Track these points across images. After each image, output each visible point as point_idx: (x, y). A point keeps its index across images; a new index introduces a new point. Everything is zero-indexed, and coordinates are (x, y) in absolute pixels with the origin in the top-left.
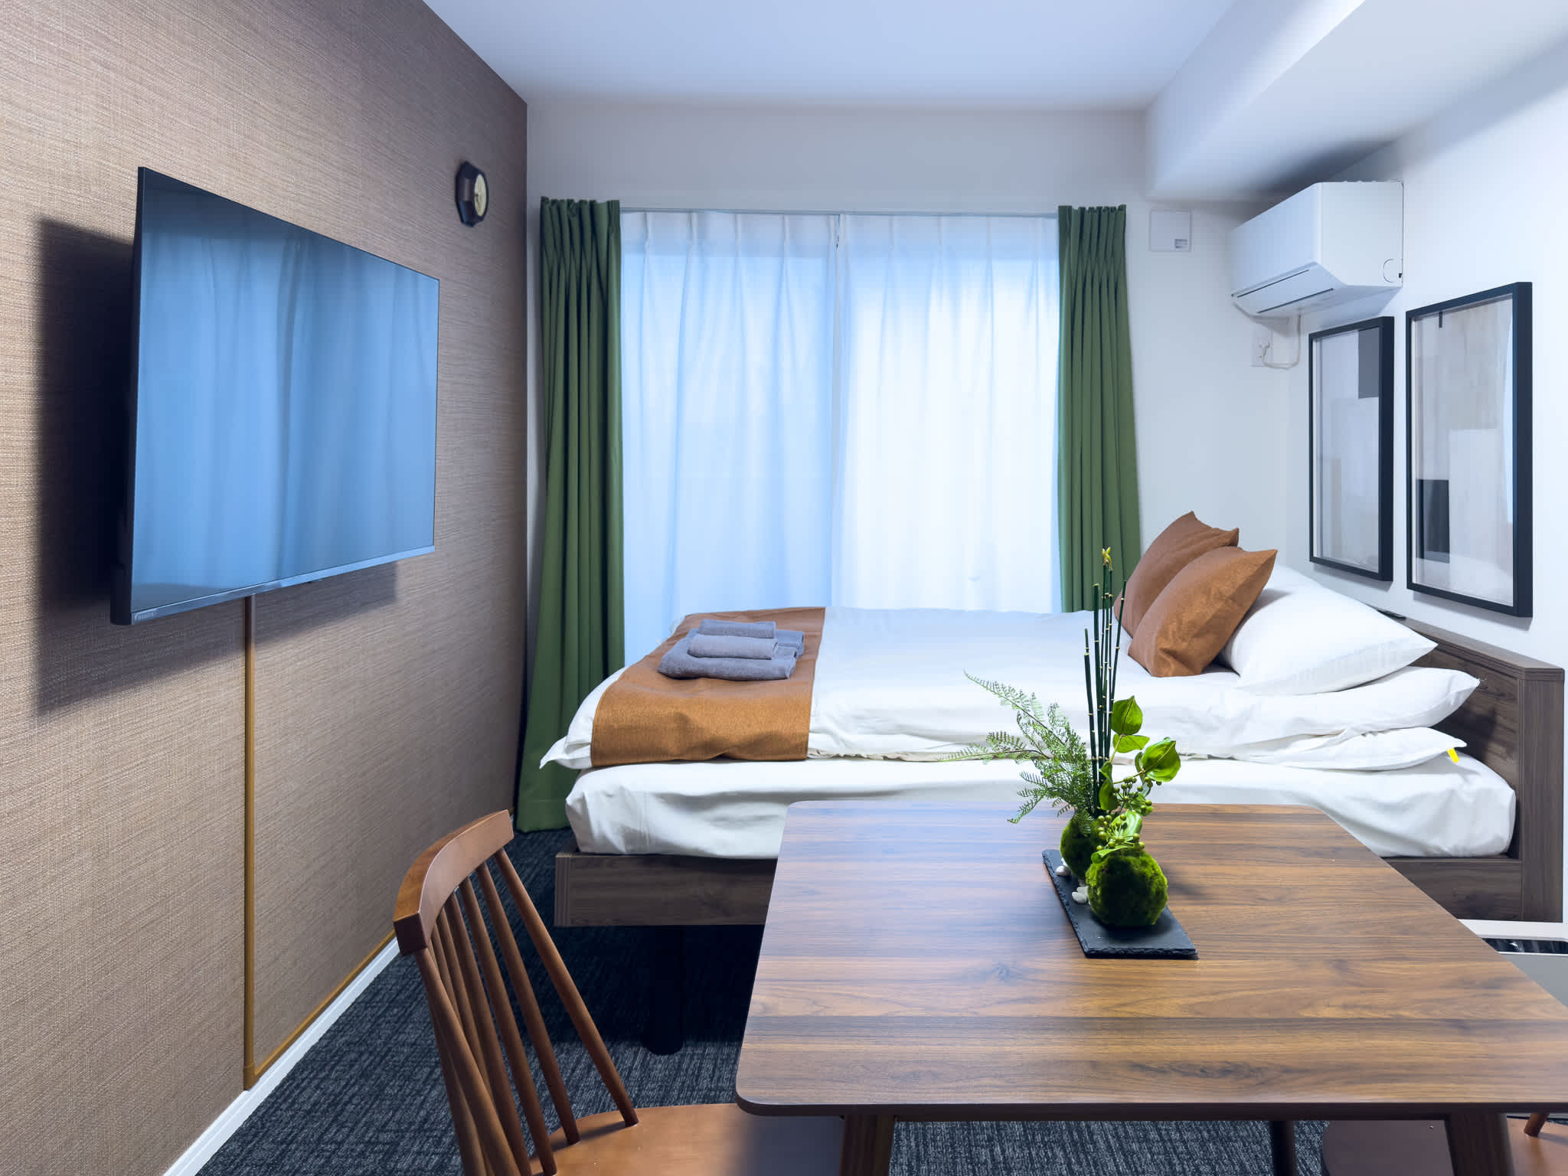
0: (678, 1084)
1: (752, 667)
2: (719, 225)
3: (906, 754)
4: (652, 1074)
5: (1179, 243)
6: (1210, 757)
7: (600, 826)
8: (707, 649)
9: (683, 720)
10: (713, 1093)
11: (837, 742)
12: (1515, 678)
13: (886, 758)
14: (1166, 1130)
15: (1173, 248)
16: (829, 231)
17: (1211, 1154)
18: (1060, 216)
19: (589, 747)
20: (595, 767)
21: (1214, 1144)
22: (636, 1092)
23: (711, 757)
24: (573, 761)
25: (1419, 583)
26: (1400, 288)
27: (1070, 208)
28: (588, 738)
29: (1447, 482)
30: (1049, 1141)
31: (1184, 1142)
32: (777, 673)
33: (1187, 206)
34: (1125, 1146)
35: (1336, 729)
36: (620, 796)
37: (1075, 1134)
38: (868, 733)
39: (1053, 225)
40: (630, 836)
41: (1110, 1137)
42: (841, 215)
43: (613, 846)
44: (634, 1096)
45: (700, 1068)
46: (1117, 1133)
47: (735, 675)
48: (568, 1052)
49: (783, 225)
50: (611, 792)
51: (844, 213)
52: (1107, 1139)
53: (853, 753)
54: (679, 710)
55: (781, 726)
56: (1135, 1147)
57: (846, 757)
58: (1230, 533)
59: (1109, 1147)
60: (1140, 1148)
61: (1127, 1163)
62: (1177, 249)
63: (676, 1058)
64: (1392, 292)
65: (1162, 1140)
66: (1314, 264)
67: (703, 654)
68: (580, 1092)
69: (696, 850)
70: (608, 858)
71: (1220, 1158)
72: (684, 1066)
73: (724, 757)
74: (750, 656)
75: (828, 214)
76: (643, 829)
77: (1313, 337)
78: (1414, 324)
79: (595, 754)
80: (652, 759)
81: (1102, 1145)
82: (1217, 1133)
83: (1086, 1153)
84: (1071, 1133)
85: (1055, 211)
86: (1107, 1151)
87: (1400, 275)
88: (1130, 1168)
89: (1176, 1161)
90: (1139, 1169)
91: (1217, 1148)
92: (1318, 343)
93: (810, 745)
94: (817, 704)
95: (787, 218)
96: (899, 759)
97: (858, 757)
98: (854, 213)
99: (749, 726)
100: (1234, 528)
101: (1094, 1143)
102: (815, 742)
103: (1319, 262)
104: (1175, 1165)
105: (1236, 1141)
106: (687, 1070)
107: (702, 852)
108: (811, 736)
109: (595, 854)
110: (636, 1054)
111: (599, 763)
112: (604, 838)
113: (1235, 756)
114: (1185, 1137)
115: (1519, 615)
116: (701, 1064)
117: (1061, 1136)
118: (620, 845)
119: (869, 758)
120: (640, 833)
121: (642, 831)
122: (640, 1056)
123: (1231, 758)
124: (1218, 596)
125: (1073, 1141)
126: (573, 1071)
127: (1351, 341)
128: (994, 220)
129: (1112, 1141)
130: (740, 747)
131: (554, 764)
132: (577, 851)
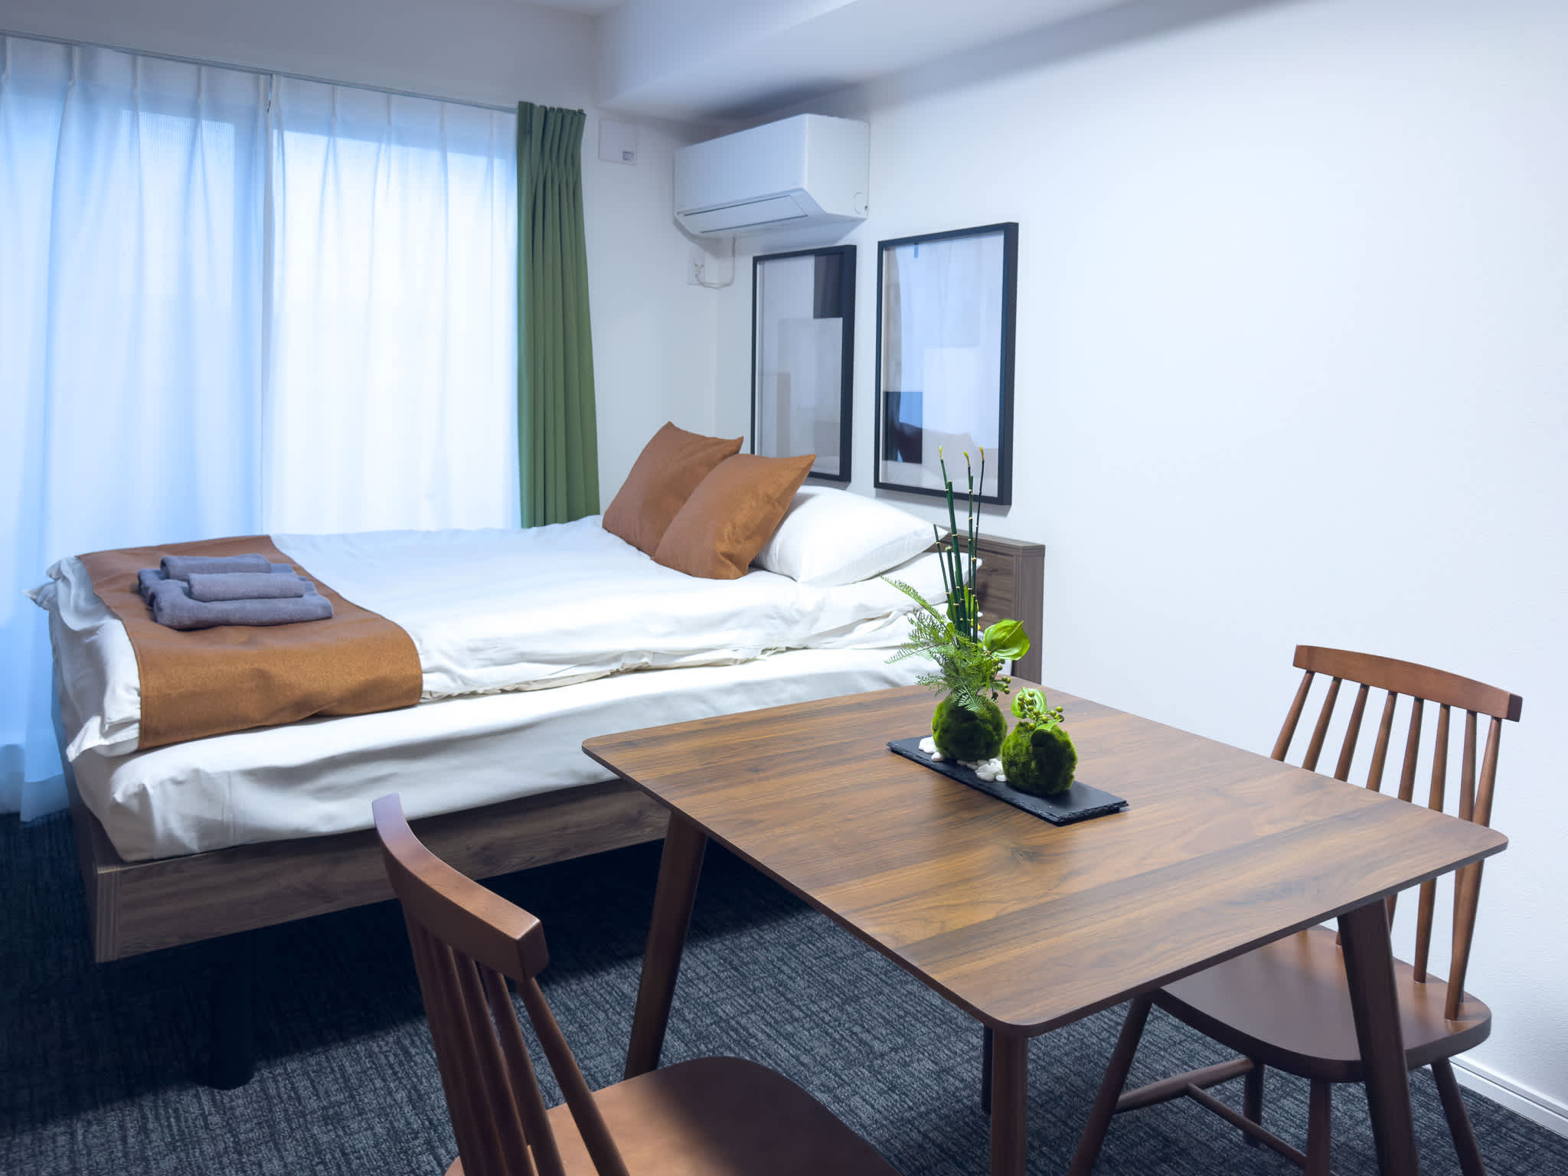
0: (279, 1115)
1: (286, 607)
2: (111, 66)
3: (527, 683)
4: (237, 1113)
5: (627, 156)
6: (788, 649)
7: (165, 822)
8: (219, 590)
9: (263, 678)
10: (331, 1112)
11: (454, 680)
12: (1012, 556)
13: (503, 691)
14: (804, 1005)
15: (621, 160)
16: (258, 96)
17: (853, 1015)
18: (520, 111)
19: (137, 725)
20: (142, 751)
21: (850, 1005)
22: (232, 1139)
23: (300, 718)
24: (112, 747)
25: (883, 482)
26: (863, 220)
27: (532, 105)
28: (136, 713)
29: (921, 393)
30: (714, 1047)
31: (826, 1011)
32: (320, 612)
33: (635, 119)
34: (782, 1031)
35: (886, 611)
36: (197, 781)
37: (732, 1033)
38: (484, 666)
39: (512, 120)
40: (204, 828)
41: (763, 1027)
42: (274, 76)
43: (184, 846)
44: (231, 1145)
45: (294, 1089)
46: (766, 1021)
47: (266, 618)
48: (100, 1122)
49: (199, 78)
50: (181, 778)
51: (278, 73)
52: (762, 1030)
53: (467, 690)
54: (256, 665)
55: (385, 670)
56: (789, 1028)
57: (461, 696)
58: (735, 441)
59: (769, 1036)
60: (794, 1027)
61: (792, 1044)
62: (626, 162)
63: (254, 1086)
64: (855, 222)
65: (807, 1015)
66: (801, 189)
67: (213, 598)
68: (152, 1163)
69: (297, 831)
70: (178, 861)
71: (862, 1016)
72: (272, 1092)
73: (321, 715)
74: (276, 594)
75: (258, 72)
76: (227, 817)
77: (757, 260)
78: (885, 253)
79: (144, 732)
80: (226, 730)
81: (760, 1035)
82: (844, 995)
83: (753, 1048)
84: (728, 1034)
85: (515, 106)
86: (769, 1039)
87: (866, 207)
88: (799, 1050)
89: (830, 1031)
90: (807, 1047)
91: (854, 1008)
92: (762, 266)
93: (426, 687)
94: (421, 641)
95: (204, 69)
96: (517, 691)
97: (473, 694)
98: (288, 76)
99: (350, 674)
100: (740, 436)
101: (753, 1036)
102: (431, 683)
103: (806, 188)
104: (832, 1033)
105: (864, 998)
106: (279, 1096)
107: (304, 832)
108: (425, 677)
109: (153, 860)
110: (197, 1096)
111: (147, 745)
112: (171, 838)
113: (810, 645)
114: (823, 1007)
115: (1002, 503)
116: (292, 1083)
117: (721, 1039)
118: (191, 841)
119: (484, 694)
120: (222, 823)
121: (225, 820)
122: (204, 1098)
123: (805, 648)
124: (765, 499)
125: (734, 1040)
126: (124, 1139)
127: (808, 264)
128: (448, 105)
129: (768, 1031)
130: (341, 701)
131: (90, 753)
132: (121, 862)
